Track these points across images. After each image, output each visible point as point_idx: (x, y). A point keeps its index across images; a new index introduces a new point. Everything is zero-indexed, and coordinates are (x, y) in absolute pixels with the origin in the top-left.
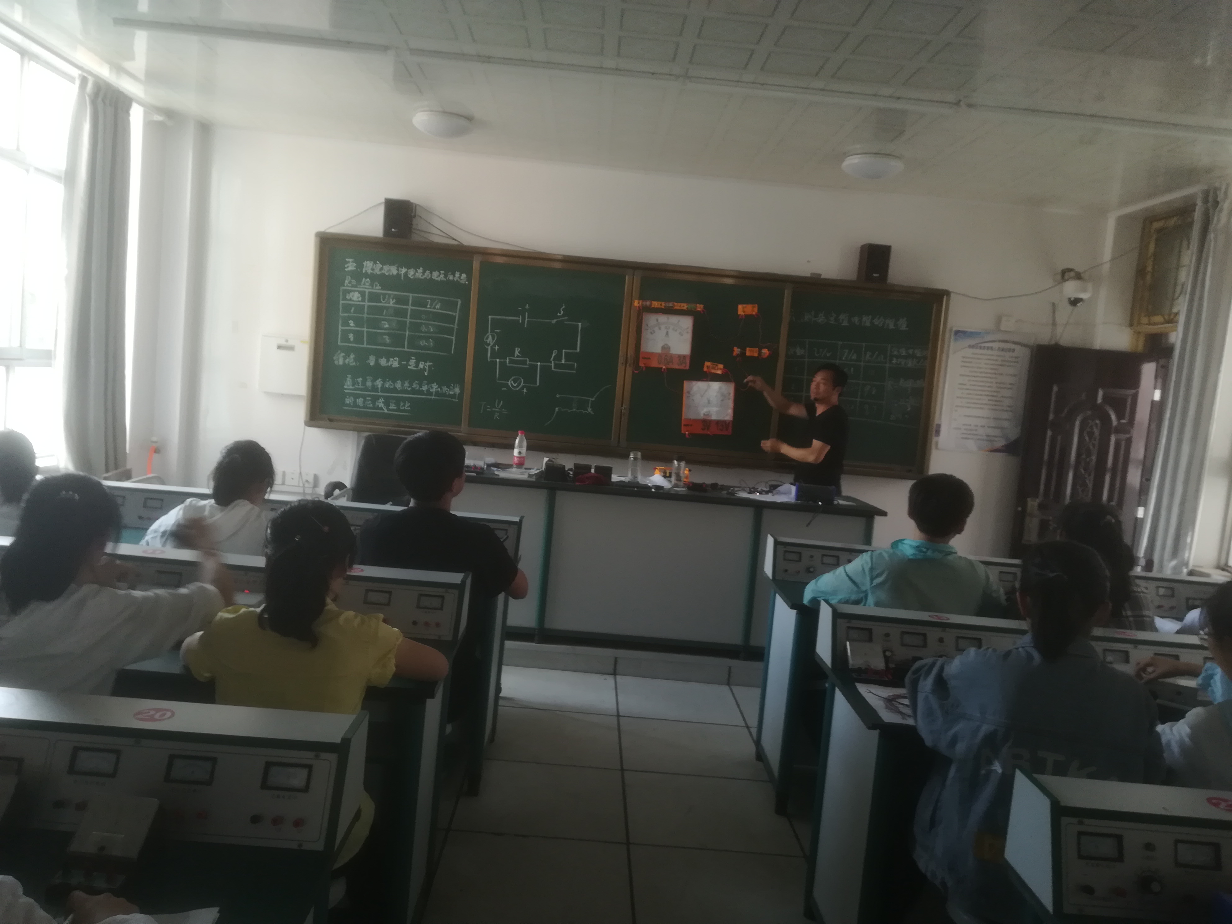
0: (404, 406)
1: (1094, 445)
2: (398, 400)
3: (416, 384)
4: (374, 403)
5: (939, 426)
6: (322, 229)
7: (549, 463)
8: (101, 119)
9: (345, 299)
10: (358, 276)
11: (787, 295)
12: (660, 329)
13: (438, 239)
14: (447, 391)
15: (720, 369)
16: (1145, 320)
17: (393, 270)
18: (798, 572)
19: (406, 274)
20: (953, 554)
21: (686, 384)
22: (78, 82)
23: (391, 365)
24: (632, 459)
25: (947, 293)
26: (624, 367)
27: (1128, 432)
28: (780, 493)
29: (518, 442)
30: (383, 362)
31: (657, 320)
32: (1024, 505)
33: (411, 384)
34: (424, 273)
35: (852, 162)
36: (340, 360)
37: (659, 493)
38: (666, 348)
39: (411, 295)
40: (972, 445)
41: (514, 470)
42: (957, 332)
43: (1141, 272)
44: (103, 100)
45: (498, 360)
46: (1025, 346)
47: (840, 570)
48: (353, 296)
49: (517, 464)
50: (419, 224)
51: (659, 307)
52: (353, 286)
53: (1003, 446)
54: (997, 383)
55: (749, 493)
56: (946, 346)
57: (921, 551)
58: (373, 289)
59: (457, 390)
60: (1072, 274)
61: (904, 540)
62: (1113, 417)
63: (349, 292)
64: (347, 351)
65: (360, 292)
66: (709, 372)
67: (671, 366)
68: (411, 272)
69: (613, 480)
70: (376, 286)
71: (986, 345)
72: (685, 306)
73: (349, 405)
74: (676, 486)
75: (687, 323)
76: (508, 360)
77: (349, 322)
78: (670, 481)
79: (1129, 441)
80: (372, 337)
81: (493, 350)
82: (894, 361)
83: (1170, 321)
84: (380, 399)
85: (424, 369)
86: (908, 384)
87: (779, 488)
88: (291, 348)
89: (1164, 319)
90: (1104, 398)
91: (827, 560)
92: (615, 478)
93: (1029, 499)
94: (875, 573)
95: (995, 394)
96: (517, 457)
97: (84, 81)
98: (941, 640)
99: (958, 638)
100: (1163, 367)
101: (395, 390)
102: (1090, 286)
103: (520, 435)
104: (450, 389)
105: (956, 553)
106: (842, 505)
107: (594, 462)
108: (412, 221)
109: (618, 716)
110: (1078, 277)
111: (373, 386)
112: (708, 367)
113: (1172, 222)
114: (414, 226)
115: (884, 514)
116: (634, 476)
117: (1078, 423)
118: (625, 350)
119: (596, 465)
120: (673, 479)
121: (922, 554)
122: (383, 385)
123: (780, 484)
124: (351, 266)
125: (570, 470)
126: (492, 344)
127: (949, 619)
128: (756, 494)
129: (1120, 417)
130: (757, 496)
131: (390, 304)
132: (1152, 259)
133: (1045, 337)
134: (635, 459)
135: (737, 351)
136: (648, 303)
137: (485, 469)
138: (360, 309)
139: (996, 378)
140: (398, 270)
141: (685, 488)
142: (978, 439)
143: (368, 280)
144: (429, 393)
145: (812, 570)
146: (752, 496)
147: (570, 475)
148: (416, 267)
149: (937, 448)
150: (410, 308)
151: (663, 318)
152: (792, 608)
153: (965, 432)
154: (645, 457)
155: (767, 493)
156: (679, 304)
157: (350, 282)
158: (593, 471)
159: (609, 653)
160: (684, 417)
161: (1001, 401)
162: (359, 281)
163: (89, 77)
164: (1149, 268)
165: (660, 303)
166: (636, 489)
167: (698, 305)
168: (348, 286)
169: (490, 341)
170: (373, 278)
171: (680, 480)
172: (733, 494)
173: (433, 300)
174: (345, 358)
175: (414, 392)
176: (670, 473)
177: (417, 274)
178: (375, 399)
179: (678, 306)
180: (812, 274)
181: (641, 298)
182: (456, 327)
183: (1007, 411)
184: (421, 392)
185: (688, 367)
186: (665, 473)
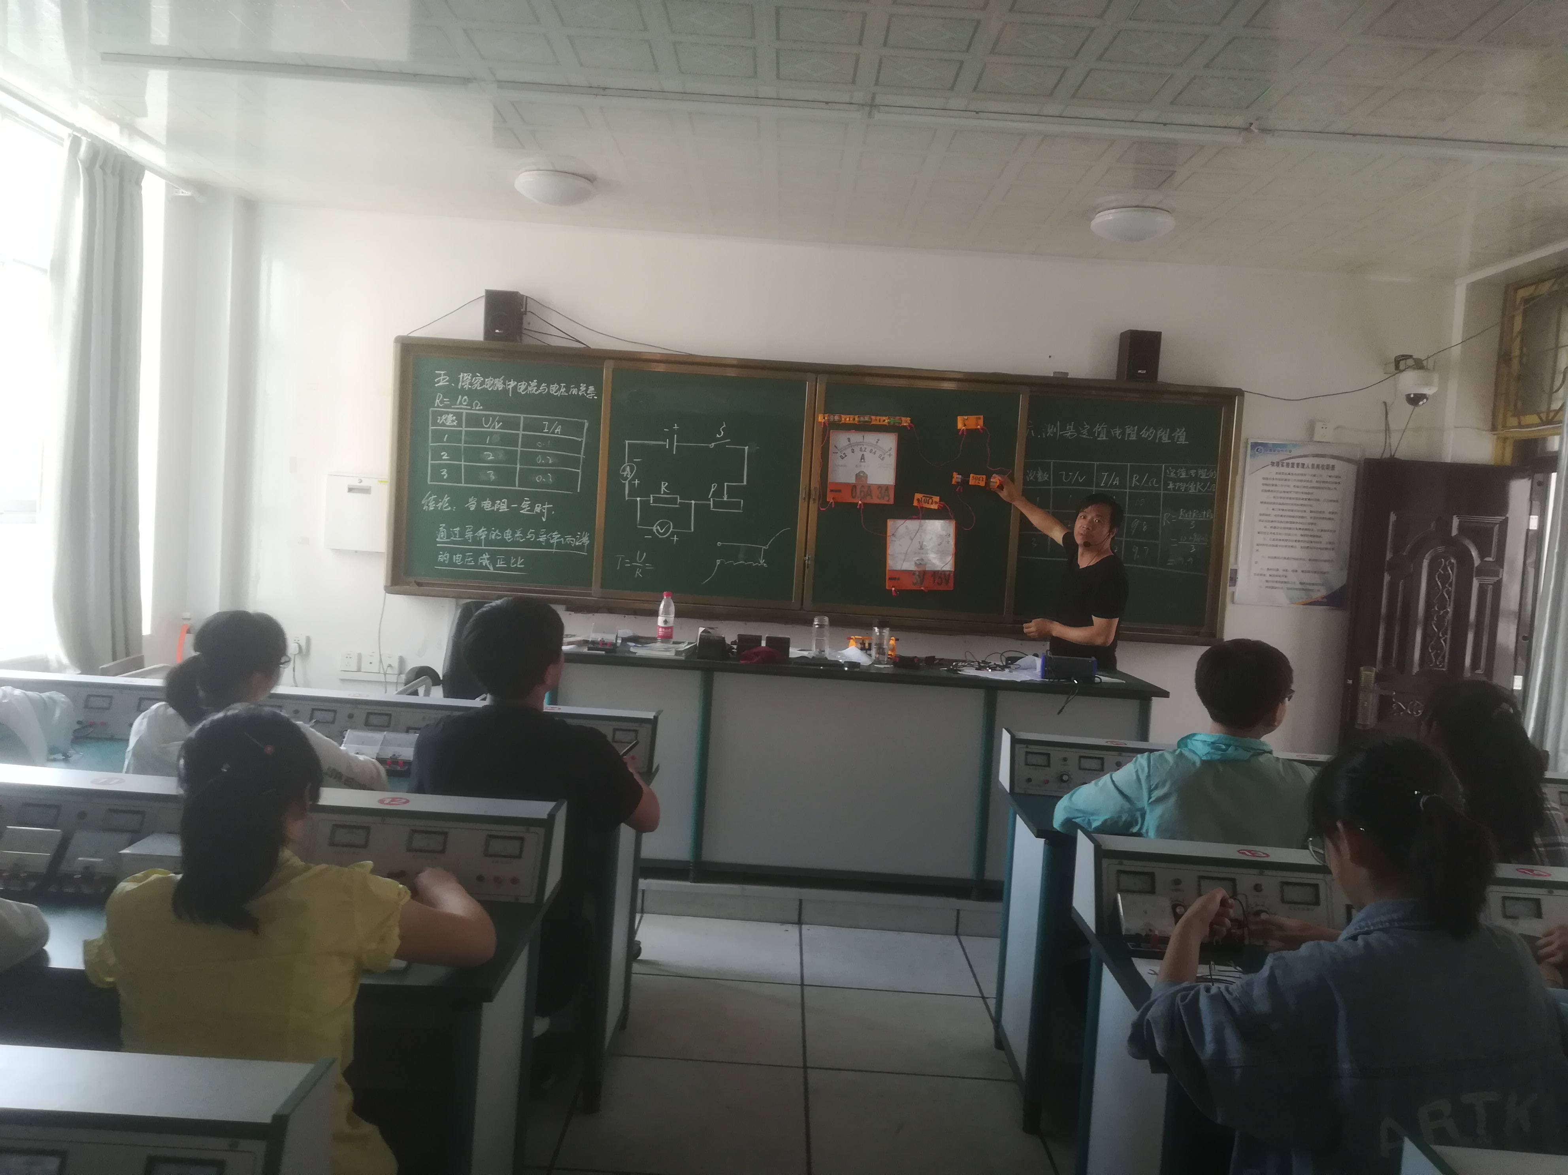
0: (516, 562)
1: (1449, 593)
2: (508, 556)
3: (531, 533)
4: (476, 561)
5: (1235, 572)
6: (404, 332)
7: (704, 634)
8: (99, 192)
9: (435, 423)
10: (452, 393)
11: (1023, 402)
12: (853, 451)
13: (556, 342)
14: (572, 542)
15: (936, 503)
16: (1513, 421)
17: (498, 384)
18: (1047, 782)
19: (515, 388)
20: (1266, 754)
21: (890, 523)
22: (67, 143)
23: (499, 509)
24: (817, 626)
25: (1240, 393)
26: (806, 503)
27: (1497, 574)
28: (1019, 668)
29: (663, 608)
30: (487, 505)
31: (849, 440)
32: (1357, 678)
33: (524, 533)
34: (538, 387)
35: (1104, 219)
36: (430, 504)
37: (854, 672)
38: (861, 476)
39: (522, 416)
40: (1281, 596)
41: (658, 645)
42: (1255, 445)
43: (1504, 357)
44: (102, 167)
45: (638, 499)
46: (1349, 461)
47: (1106, 778)
48: (446, 420)
49: (662, 637)
50: (531, 323)
51: (851, 422)
52: (446, 407)
53: (1325, 597)
54: (1311, 512)
55: (977, 669)
56: (1241, 463)
57: (1218, 749)
58: (471, 409)
59: (586, 540)
60: (1410, 362)
61: (1194, 735)
62: (1474, 553)
63: (441, 414)
64: (440, 492)
65: (455, 414)
66: (920, 507)
67: (869, 500)
68: (522, 386)
69: (791, 656)
70: (476, 406)
71: (1296, 461)
72: (886, 420)
73: (442, 564)
74: (878, 661)
75: (888, 443)
76: (652, 498)
77: (442, 454)
78: (870, 655)
79: (1498, 587)
80: (473, 475)
81: (631, 485)
82: (1171, 486)
83: (1549, 422)
84: (484, 555)
85: (542, 514)
86: (1190, 517)
87: (1018, 662)
88: (366, 491)
89: (1541, 419)
90: (1461, 528)
91: (1086, 763)
92: (794, 652)
93: (1362, 668)
94: (1154, 782)
95: (1310, 527)
96: (662, 628)
97: (75, 143)
98: (1258, 888)
99: (1283, 884)
100: (1540, 484)
101: (503, 543)
102: (1436, 377)
103: (665, 597)
104: (576, 539)
105: (1270, 752)
106: (1105, 683)
107: (765, 632)
108: (522, 319)
109: (802, 985)
110: (1419, 365)
111: (474, 538)
112: (918, 500)
113: (1545, 288)
114: (525, 326)
115: (1165, 694)
116: (820, 650)
117: (1425, 563)
118: (807, 480)
119: (767, 635)
120: (873, 652)
121: (1220, 752)
122: (487, 535)
123: (1020, 655)
124: (442, 380)
125: (734, 643)
126: (630, 477)
127: (1268, 856)
128: (988, 670)
129: (1484, 552)
130: (988, 674)
131: (495, 428)
132: (1519, 339)
133: (1376, 450)
134: (821, 626)
135: (957, 478)
136: (837, 418)
137: (618, 645)
138: (455, 436)
139: (1311, 506)
140: (504, 384)
141: (890, 665)
142: (1288, 589)
143: (466, 397)
144: (548, 545)
145: (1065, 778)
146: (982, 674)
147: (733, 650)
148: (528, 380)
149: (1233, 602)
150: (521, 432)
151: (856, 437)
152: (1038, 835)
153: (1270, 579)
154: (833, 623)
155: (1003, 668)
156: (878, 418)
157: (442, 402)
158: (764, 644)
159: (792, 893)
160: (888, 568)
161: (1320, 537)
162: (454, 400)
163: (84, 138)
164: (1516, 352)
165: (852, 417)
166: (822, 668)
167: (903, 419)
168: (438, 407)
169: (627, 474)
170: (472, 394)
171: (884, 654)
172: (955, 671)
173: (551, 422)
174: (437, 501)
175: (528, 543)
176: (870, 644)
177: (530, 389)
178: (478, 554)
179: (876, 420)
180: (1055, 373)
181: (827, 411)
182: (582, 456)
183: (1326, 549)
184: (538, 545)
185: (892, 502)
186: (863, 644)
